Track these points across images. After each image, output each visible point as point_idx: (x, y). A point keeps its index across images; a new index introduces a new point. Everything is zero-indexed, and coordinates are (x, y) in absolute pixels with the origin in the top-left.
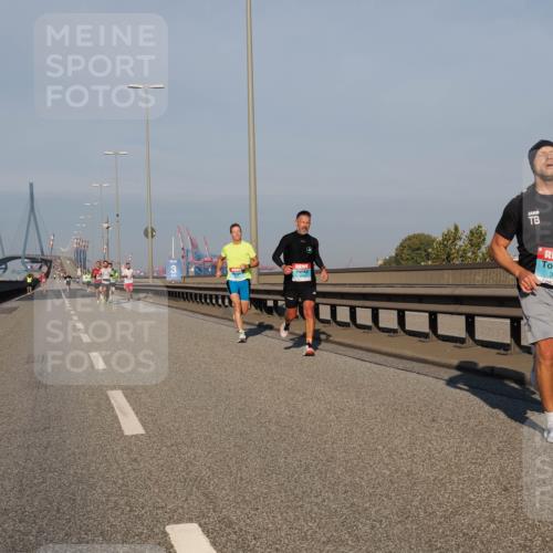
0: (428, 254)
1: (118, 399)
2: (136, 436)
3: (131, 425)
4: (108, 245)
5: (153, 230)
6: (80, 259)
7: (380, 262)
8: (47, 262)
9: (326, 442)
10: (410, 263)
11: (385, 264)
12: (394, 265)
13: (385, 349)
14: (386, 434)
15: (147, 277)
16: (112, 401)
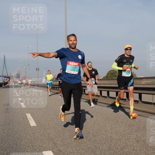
0: (115, 76)
1: (29, 116)
2: (34, 126)
3: (33, 123)
4: (26, 73)
5: (38, 69)
6: (18, 76)
7: (102, 78)
8: (9, 78)
9: (87, 128)
10: (111, 78)
11: (103, 78)
12: (106, 78)
13: (104, 102)
14: (104, 126)
15: (37, 82)
16: (27, 117)
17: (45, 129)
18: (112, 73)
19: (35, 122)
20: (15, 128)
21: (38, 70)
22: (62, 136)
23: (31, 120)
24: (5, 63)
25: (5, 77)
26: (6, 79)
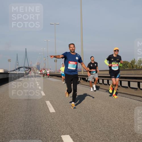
0: (127, 67)
1: (48, 103)
2: (53, 113)
3: (52, 110)
4: (45, 64)
6: (38, 68)
8: (30, 68)
10: (123, 69)
14: (117, 112)
15: (55, 72)
16: (47, 104)
17: (63, 115)
18: (124, 64)
19: (54, 108)
20: (36, 114)
21: (56, 62)
22: (78, 122)
23: (50, 107)
24: (26, 55)
25: (26, 68)
26: (27, 69)
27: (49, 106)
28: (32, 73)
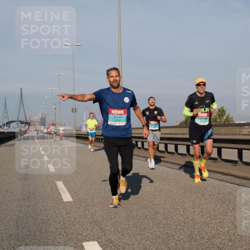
1: (60, 185)
2: (69, 202)
3: (67, 197)
4: (55, 116)
5: (76, 109)
6: (43, 122)
7: (178, 124)
8: (28, 124)
9: (154, 205)
11: (180, 124)
12: (184, 125)
13: (181, 163)
14: (181, 201)
15: (73, 130)
16: (58, 186)
17: (87, 206)
19: (71, 195)
21: (76, 112)
23: (64, 192)
24: (22, 100)
25: (22, 123)
26: (23, 125)
27: (61, 189)
28: (32, 132)
